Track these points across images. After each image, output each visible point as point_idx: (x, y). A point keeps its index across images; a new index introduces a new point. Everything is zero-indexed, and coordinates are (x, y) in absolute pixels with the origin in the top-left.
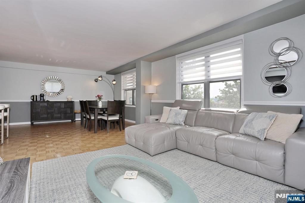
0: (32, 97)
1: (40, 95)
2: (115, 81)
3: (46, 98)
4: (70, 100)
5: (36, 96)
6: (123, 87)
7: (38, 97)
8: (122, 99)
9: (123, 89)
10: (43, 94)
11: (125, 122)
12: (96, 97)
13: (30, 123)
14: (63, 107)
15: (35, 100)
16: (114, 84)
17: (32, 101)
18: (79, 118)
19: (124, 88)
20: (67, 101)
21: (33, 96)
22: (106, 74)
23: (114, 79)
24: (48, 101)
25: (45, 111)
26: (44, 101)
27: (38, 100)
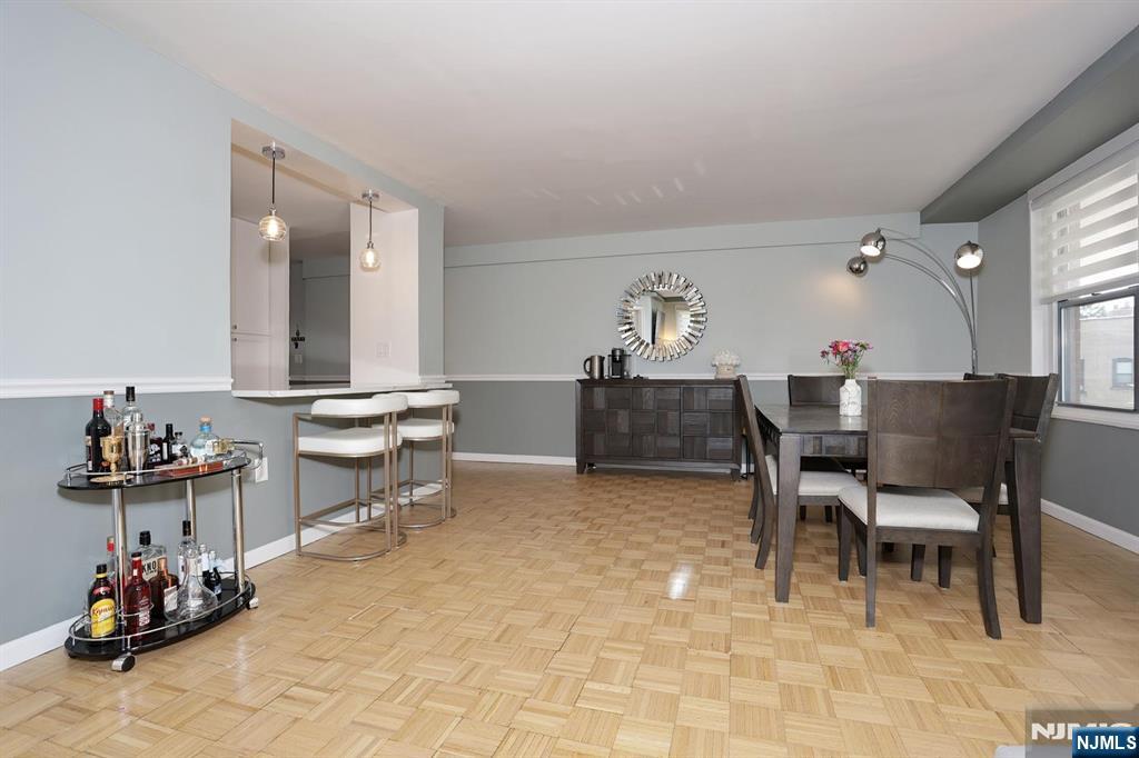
0: (588, 363)
1: (611, 353)
2: (973, 247)
3: (635, 369)
4: (723, 375)
5: (602, 359)
6: (1046, 283)
7: (605, 362)
8: (1038, 369)
9: (1047, 301)
10: (623, 352)
11: (1044, 520)
12: (824, 354)
15: (597, 375)
16: (970, 273)
17: (587, 377)
19: (1056, 290)
21: (591, 359)
22: (922, 223)
23: (966, 242)
24: (639, 379)
25: (623, 422)
26: (622, 377)
27: (606, 373)
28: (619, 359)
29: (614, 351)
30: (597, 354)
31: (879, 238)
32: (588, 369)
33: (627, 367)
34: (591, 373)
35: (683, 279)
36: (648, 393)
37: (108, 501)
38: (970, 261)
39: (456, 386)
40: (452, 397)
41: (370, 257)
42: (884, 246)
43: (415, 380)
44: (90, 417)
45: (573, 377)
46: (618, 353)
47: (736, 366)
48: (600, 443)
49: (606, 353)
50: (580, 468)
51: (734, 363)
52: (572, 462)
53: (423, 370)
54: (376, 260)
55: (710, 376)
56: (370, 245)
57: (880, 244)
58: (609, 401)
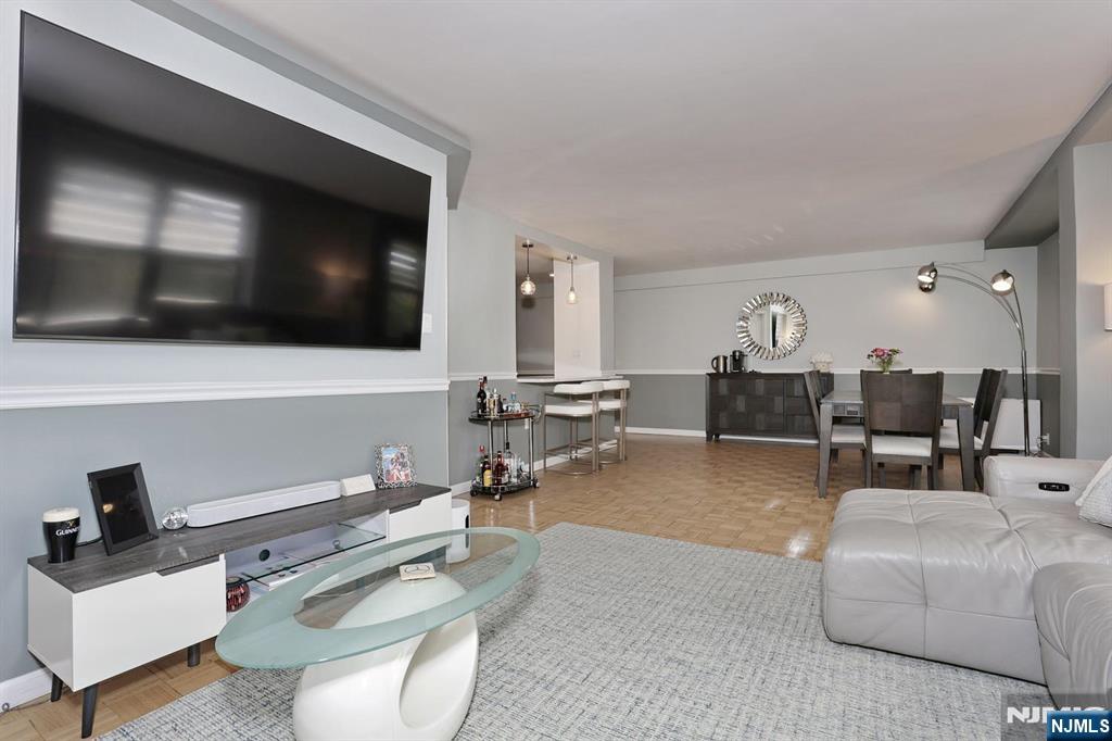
0: (715, 361)
1: (732, 354)
3: (753, 364)
5: (725, 358)
7: (728, 361)
10: (741, 354)
15: (722, 370)
17: (715, 371)
21: (717, 358)
22: (986, 248)
23: (1001, 271)
24: (753, 373)
25: (741, 404)
26: (741, 371)
27: (728, 369)
28: (738, 359)
29: (734, 352)
30: (721, 354)
31: (933, 269)
32: (715, 366)
33: (745, 364)
34: (717, 368)
35: (781, 296)
36: (760, 384)
37: (487, 425)
38: (1003, 285)
39: (625, 377)
40: (626, 384)
41: (572, 296)
42: (936, 275)
43: (599, 374)
44: (478, 390)
45: (704, 372)
46: (737, 354)
47: (829, 363)
48: (723, 421)
49: (729, 354)
50: (709, 438)
51: (828, 360)
52: (703, 434)
53: (603, 368)
54: (576, 297)
56: (572, 289)
57: (933, 274)
58: (730, 389)
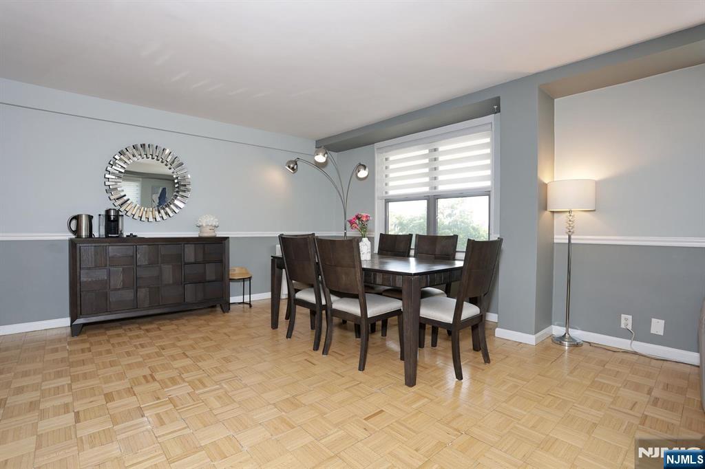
0: (74, 222)
1: (103, 213)
3: (128, 227)
4: (207, 233)
5: (90, 218)
6: (381, 192)
7: (95, 222)
9: (381, 199)
10: (117, 212)
13: (66, 322)
14: (192, 260)
15: (84, 233)
17: (73, 237)
18: (238, 295)
20: (197, 236)
21: (77, 218)
24: (132, 237)
26: (118, 236)
27: (96, 232)
28: (113, 219)
29: (108, 212)
30: (83, 212)
32: (74, 228)
34: (77, 232)
45: (56, 237)
46: (112, 213)
49: (97, 212)
51: (214, 224)
55: (195, 234)
